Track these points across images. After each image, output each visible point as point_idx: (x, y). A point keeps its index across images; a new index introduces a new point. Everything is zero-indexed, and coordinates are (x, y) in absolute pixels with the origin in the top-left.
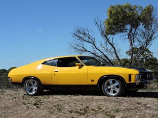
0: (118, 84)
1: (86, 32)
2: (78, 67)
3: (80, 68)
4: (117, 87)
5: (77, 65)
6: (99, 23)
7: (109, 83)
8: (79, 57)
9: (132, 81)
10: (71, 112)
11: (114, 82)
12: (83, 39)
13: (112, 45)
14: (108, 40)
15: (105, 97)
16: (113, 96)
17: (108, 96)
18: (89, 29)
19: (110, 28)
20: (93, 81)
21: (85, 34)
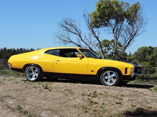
0: (115, 75)
1: (73, 23)
2: (79, 58)
3: (80, 59)
4: (114, 78)
5: (79, 57)
7: (107, 74)
8: (80, 49)
9: (128, 74)
10: (83, 95)
11: (111, 74)
12: (69, 31)
15: (103, 86)
16: (110, 86)
17: (106, 85)
20: (92, 71)
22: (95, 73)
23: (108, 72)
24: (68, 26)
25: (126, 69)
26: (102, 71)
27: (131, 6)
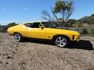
0: (65, 40)
3: (42, 29)
4: (64, 42)
6: (51, 8)
9: (75, 40)
13: (56, 17)
14: (55, 15)
17: (59, 47)
18: (48, 11)
19: (56, 10)
21: (46, 13)
22: (51, 38)
23: (60, 38)
24: (45, 13)
25: (74, 36)
26: (56, 37)
27: (69, 3)
